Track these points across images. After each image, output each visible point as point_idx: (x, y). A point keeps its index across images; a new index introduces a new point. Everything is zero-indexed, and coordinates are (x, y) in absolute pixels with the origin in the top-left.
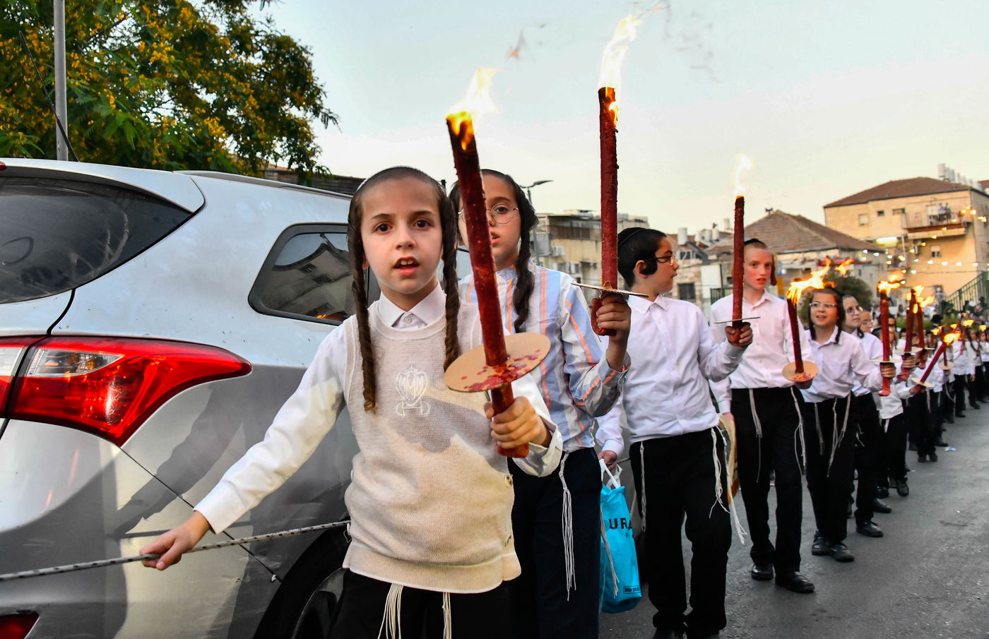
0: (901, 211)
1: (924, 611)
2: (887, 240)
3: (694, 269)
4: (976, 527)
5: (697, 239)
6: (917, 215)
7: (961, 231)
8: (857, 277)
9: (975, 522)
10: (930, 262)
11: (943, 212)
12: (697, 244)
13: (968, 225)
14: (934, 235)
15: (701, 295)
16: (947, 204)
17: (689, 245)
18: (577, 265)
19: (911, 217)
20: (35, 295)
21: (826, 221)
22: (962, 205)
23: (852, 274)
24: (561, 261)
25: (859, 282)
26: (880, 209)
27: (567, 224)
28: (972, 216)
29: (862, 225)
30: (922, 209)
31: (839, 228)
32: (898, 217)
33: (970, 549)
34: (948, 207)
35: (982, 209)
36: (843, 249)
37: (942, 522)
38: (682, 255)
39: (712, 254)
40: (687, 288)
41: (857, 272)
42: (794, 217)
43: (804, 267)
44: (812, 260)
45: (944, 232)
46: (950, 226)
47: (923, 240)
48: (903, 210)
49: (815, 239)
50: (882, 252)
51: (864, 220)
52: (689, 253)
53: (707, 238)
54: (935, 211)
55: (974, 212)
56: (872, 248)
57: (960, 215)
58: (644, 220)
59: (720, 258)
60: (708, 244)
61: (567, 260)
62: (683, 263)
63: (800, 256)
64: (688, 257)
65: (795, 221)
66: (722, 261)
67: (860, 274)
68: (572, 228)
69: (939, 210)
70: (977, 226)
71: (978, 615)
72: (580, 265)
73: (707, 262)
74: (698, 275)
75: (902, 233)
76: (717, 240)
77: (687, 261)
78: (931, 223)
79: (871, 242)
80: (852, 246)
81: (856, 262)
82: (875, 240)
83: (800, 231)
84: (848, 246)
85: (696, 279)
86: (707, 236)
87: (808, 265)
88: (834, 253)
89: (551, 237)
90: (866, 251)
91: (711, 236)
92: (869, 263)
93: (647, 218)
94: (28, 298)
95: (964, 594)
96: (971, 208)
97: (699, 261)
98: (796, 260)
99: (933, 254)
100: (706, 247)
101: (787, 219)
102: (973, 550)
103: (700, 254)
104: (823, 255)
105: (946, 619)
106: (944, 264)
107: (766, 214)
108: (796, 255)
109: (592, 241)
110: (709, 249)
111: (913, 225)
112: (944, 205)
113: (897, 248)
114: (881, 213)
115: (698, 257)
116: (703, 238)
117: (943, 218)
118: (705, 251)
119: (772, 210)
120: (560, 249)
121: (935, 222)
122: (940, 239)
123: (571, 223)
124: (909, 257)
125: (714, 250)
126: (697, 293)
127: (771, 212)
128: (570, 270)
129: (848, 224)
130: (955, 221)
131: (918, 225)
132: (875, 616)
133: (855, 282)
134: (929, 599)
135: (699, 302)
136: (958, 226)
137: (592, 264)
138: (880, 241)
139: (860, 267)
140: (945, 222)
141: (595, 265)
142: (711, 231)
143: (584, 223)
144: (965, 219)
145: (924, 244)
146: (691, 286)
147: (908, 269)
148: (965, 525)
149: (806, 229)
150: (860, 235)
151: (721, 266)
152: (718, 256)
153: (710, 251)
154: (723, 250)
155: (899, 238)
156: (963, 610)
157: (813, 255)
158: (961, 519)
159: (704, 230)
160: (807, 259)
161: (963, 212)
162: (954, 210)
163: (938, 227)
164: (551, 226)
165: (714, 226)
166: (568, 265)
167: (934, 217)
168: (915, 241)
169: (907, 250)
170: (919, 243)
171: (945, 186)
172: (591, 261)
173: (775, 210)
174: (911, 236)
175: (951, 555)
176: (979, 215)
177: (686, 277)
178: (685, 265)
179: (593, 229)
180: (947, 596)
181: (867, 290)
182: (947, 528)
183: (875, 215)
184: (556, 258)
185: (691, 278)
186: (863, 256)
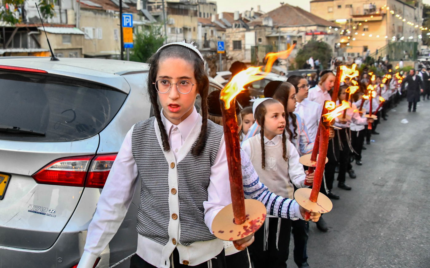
0: (350, 6)
1: (371, 228)
2: (341, 21)
3: (242, 34)
4: (388, 186)
5: (243, 16)
6: (358, 8)
7: (380, 18)
8: (326, 42)
9: (387, 184)
10: (363, 35)
11: (372, 8)
12: (243, 19)
13: (384, 15)
14: (366, 19)
15: (245, 47)
16: (374, 3)
17: (240, 21)
18: (181, 29)
19: (355, 10)
20: (85, 137)
21: (311, 10)
22: (382, 4)
23: (323, 40)
24: (172, 27)
25: (326, 44)
26: (339, 5)
27: (176, 7)
28: (387, 11)
29: (329, 12)
30: (361, 5)
31: (317, 14)
32: (348, 9)
33: (386, 198)
34: (375, 5)
35: (392, 6)
36: (319, 26)
37: (373, 183)
38: (236, 25)
39: (251, 26)
40: (238, 43)
41: (326, 39)
42: (295, 8)
43: (298, 35)
44: (303, 32)
45: (372, 18)
46: (375, 15)
47: (360, 22)
48: (351, 6)
49: (305, 20)
50: (339, 28)
51: (331, 10)
52: (239, 25)
53: (248, 15)
54: (368, 7)
55: (388, 8)
56: (334, 25)
57: (380, 10)
58: (215, 3)
59: (256, 28)
60: (249, 19)
61: (176, 26)
62: (236, 30)
63: (296, 29)
64: (239, 27)
65: (295, 10)
66: (256, 30)
67: (327, 39)
68: (179, 9)
69: (370, 7)
70: (388, 16)
71: (393, 231)
72: (182, 29)
73: (248, 30)
74: (244, 37)
75: (349, 17)
76: (254, 17)
77: (238, 29)
78: (365, 13)
79: (333, 21)
80: (324, 24)
81: (326, 34)
82: (335, 21)
83: (297, 15)
84: (322, 24)
85: (242, 39)
86: (248, 14)
87: (301, 34)
88: (314, 28)
89: (168, 13)
90: (330, 27)
91: (250, 15)
92: (331, 34)
93: (216, 2)
94: (83, 138)
95: (387, 220)
96: (387, 6)
97: (244, 29)
98: (294, 31)
99: (364, 30)
100: (248, 21)
101: (291, 9)
102: (388, 199)
103: (245, 26)
104: (309, 29)
105: (381, 232)
106: (370, 36)
107: (280, 5)
108: (295, 28)
109: (189, 16)
110: (250, 23)
111: (355, 14)
112: (373, 4)
113: (346, 25)
114: (339, 7)
115: (244, 27)
116: (246, 15)
117: (371, 11)
118: (248, 23)
119: (283, 3)
120: (172, 20)
121: (367, 13)
122: (369, 22)
123: (179, 6)
124: (352, 31)
125: (252, 23)
126: (242, 46)
127: (283, 5)
128: (177, 31)
129: (322, 12)
130: (377, 12)
131: (358, 14)
132: (352, 230)
133: (324, 44)
134: (373, 223)
135: (243, 51)
136: (379, 15)
137: (188, 29)
138: (338, 21)
139: (327, 36)
140: (372, 13)
141: (190, 30)
142: (250, 12)
143: (186, 6)
144: (383, 12)
145: (360, 24)
146: (240, 42)
147: (351, 37)
148: (383, 186)
149: (301, 15)
150: (328, 17)
151: (256, 32)
152: (255, 27)
153: (250, 24)
154: (257, 24)
155: (348, 20)
156: (387, 228)
157: (303, 29)
158: (381, 182)
159: (247, 11)
160: (300, 30)
161: (383, 8)
162: (378, 7)
163: (369, 16)
164: (168, 8)
165: (252, 9)
166: (176, 29)
167: (367, 10)
168: (356, 22)
169: (352, 27)
170: (358, 23)
172: (188, 27)
173: (285, 3)
174: (354, 19)
175: (379, 201)
176: (390, 10)
177: (237, 37)
178: (237, 31)
179: (190, 10)
180: (380, 222)
181: (330, 48)
182: (376, 187)
183: (336, 8)
184: (170, 25)
185: (240, 38)
186: (329, 30)
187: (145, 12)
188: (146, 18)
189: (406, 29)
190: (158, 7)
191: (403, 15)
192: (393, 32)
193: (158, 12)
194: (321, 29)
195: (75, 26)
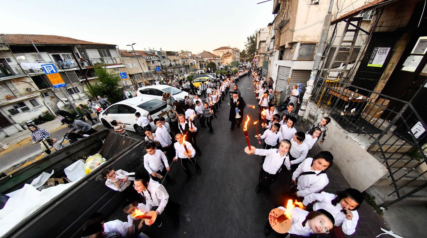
0: (223, 51)
2: (221, 56)
14: (227, 55)
17: (191, 56)
21: (213, 53)
22: (230, 51)
25: (214, 63)
27: (170, 53)
30: (226, 51)
35: (233, 52)
44: (209, 59)
46: (229, 54)
49: (210, 56)
54: (227, 52)
56: (219, 57)
57: (230, 52)
63: (207, 58)
67: (215, 61)
77: (191, 59)
83: (209, 54)
88: (212, 58)
90: (217, 58)
92: (217, 60)
99: (227, 58)
101: (206, 52)
111: (224, 54)
117: (228, 53)
124: (224, 58)
125: (195, 57)
129: (216, 53)
130: (229, 53)
136: (230, 54)
138: (220, 56)
141: (177, 60)
143: (174, 53)
144: (231, 53)
147: (223, 60)
150: (217, 55)
151: (196, 60)
164: (167, 53)
168: (224, 56)
171: (228, 48)
177: (191, 62)
183: (219, 52)
184: (169, 59)
187: (159, 56)
188: (159, 58)
189: (236, 58)
190: (164, 53)
191: (236, 54)
192: (233, 59)
193: (163, 55)
194: (214, 58)
195: (122, 64)
